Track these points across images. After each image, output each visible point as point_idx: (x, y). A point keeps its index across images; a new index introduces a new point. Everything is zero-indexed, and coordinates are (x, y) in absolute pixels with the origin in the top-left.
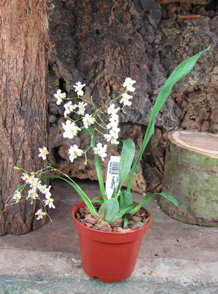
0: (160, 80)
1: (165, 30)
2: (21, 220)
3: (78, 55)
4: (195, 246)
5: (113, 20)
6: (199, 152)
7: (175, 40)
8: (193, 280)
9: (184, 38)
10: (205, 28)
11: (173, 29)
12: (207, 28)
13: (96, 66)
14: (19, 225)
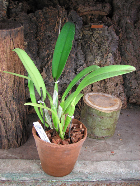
0: (80, 61)
1: (84, 32)
2: (16, 142)
3: (39, 49)
4: (93, 151)
5: (57, 30)
6: (97, 109)
7: (89, 38)
8: (90, 171)
9: (94, 37)
10: (105, 32)
11: (88, 31)
12: (106, 32)
13: (48, 56)
14: (15, 145)
